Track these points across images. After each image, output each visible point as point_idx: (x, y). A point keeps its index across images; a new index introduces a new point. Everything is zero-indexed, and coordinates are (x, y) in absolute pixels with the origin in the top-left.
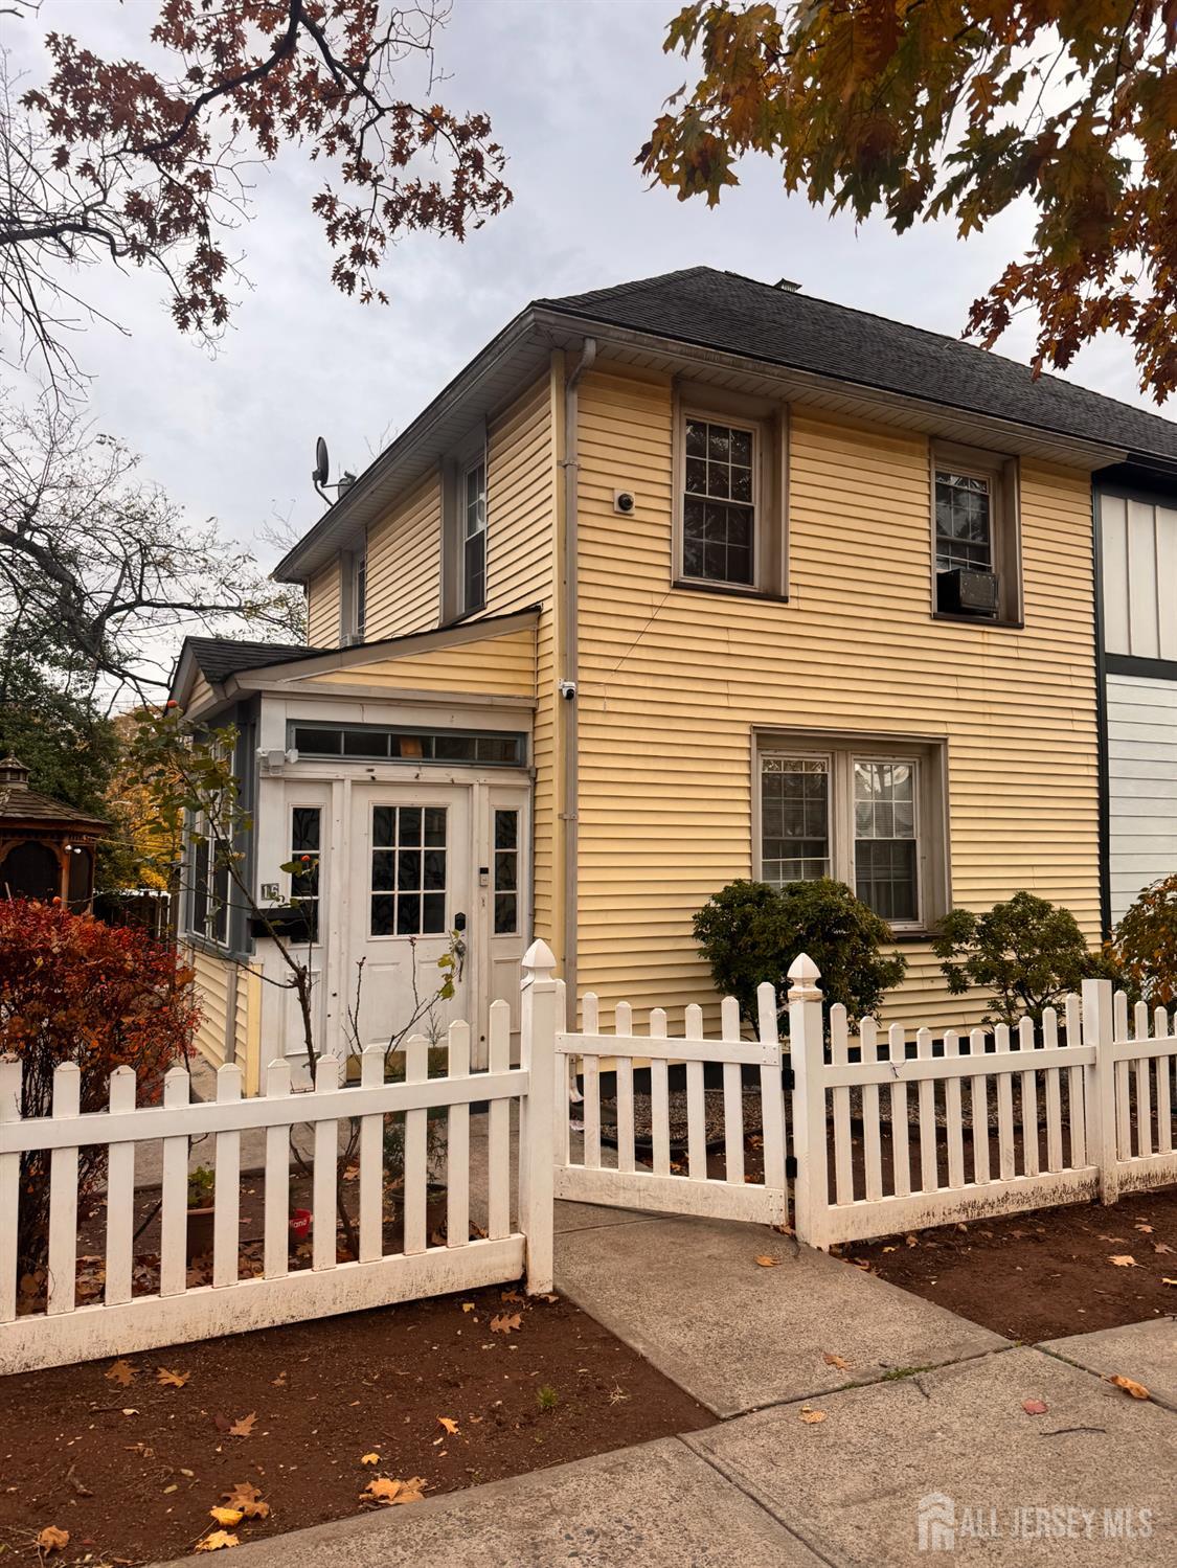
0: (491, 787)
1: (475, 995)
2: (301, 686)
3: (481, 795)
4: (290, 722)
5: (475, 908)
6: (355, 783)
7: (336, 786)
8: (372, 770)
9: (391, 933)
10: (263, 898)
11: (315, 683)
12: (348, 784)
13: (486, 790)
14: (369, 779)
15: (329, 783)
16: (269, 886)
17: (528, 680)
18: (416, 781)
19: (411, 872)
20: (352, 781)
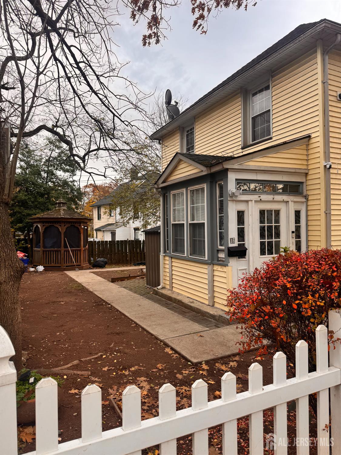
0: (295, 202)
2: (241, 166)
3: (291, 204)
4: (236, 180)
5: (291, 245)
6: (256, 201)
7: (250, 203)
8: (260, 197)
9: (265, 255)
10: (231, 243)
11: (244, 165)
12: (253, 201)
13: (293, 203)
14: (259, 200)
15: (247, 202)
16: (232, 239)
17: (305, 163)
18: (273, 200)
19: (270, 233)
20: (255, 201)
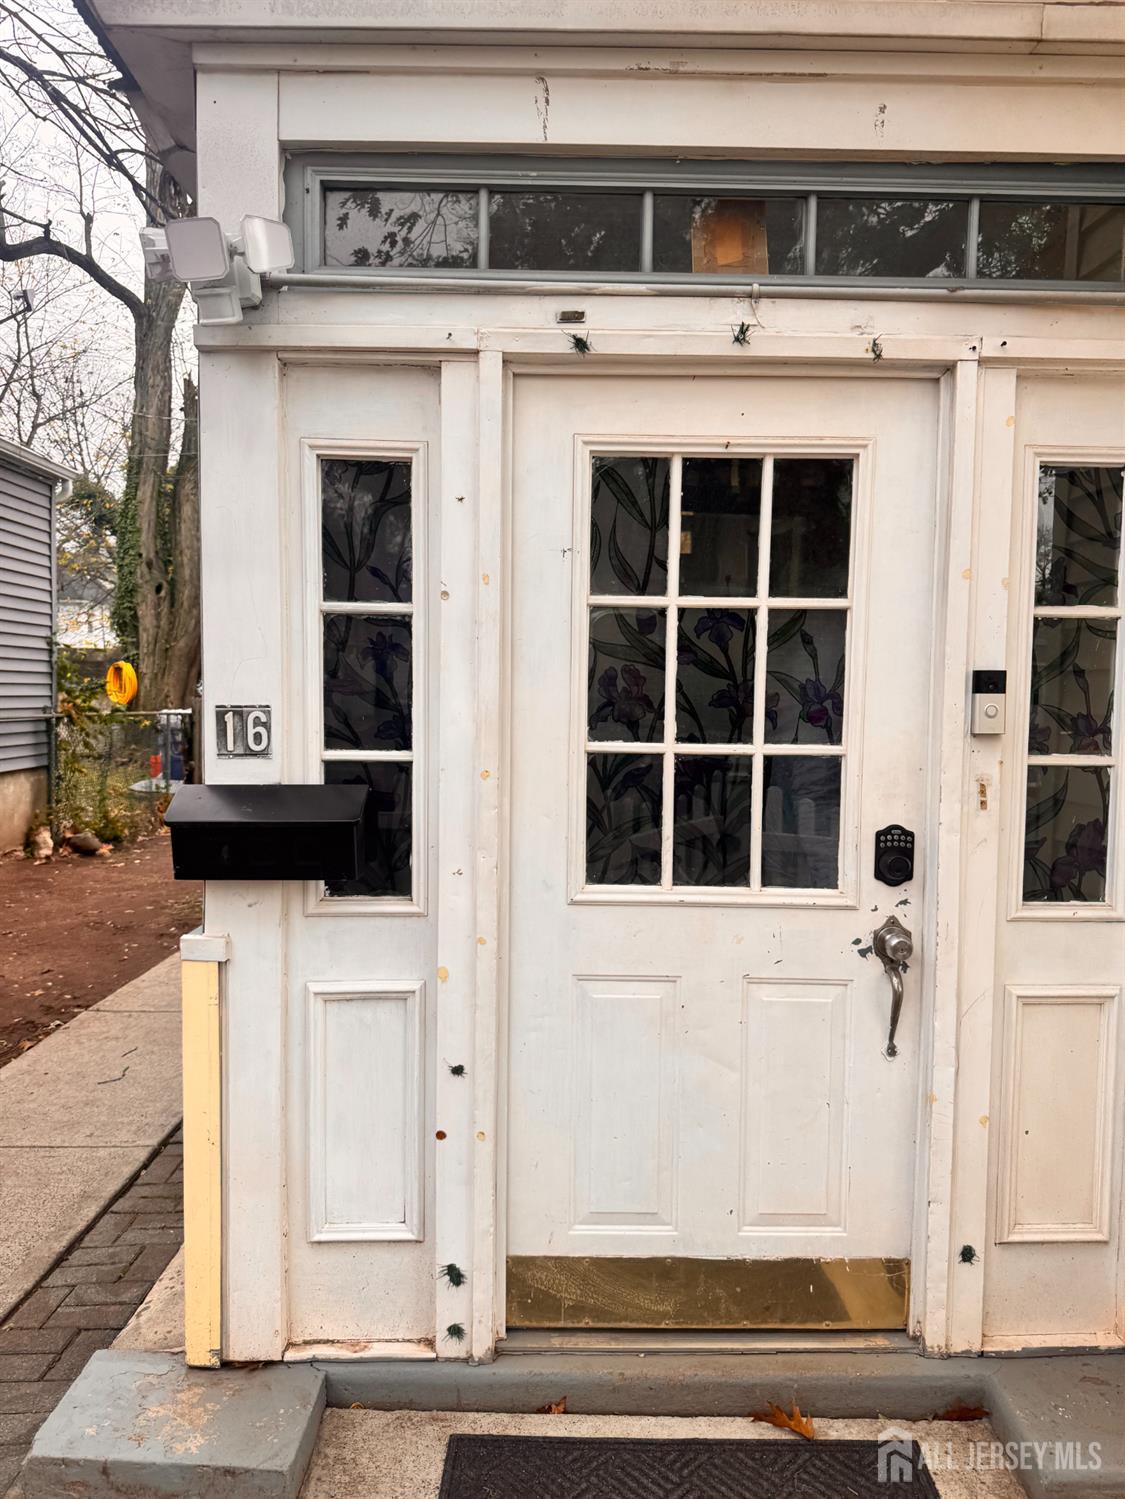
1: (943, 1110)
4: (290, 153)
5: (949, 811)
6: (520, 368)
7: (451, 373)
8: (576, 317)
9: (654, 878)
10: (223, 752)
12: (491, 365)
13: (1004, 383)
14: (566, 347)
16: (240, 713)
18: (736, 351)
19: (722, 684)
20: (508, 360)
